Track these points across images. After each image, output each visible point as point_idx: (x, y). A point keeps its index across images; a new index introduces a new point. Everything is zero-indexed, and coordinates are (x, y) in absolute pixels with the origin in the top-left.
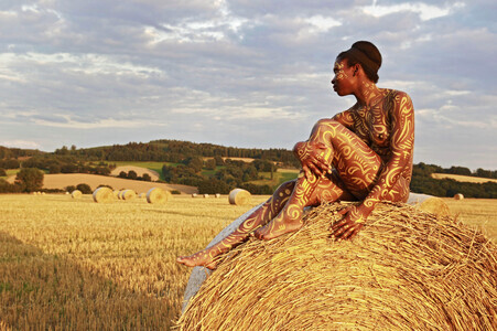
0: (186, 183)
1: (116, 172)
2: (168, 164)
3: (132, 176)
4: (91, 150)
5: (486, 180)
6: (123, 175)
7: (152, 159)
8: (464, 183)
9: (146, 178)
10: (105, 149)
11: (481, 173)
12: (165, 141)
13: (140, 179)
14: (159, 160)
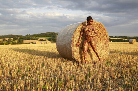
0: (54, 41)
1: (39, 39)
2: (50, 37)
3: (42, 40)
4: (33, 35)
5: (117, 38)
6: (40, 40)
7: (46, 36)
8: (112, 39)
9: (45, 40)
10: (36, 35)
11: (116, 37)
12: (49, 33)
13: (44, 41)
14: (48, 36)
